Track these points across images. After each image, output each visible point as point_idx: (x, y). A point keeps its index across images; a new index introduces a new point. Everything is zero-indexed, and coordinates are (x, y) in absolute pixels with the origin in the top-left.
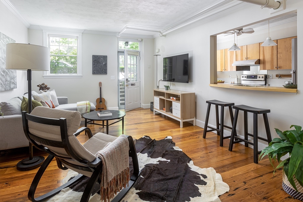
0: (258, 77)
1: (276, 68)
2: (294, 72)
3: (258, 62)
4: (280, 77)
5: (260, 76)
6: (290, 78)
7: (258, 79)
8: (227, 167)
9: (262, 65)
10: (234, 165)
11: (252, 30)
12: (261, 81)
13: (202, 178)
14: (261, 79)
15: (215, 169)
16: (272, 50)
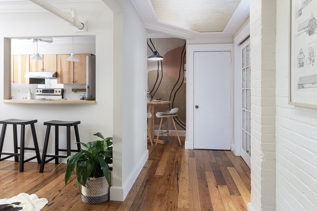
0: (55, 91)
1: (73, 83)
2: (88, 87)
3: (56, 75)
4: (75, 91)
5: (56, 90)
6: (85, 92)
7: (55, 93)
8: (39, 186)
9: (59, 78)
10: (44, 182)
11: (51, 40)
12: (58, 95)
13: (15, 206)
14: (58, 93)
15: (26, 193)
16: (69, 64)
